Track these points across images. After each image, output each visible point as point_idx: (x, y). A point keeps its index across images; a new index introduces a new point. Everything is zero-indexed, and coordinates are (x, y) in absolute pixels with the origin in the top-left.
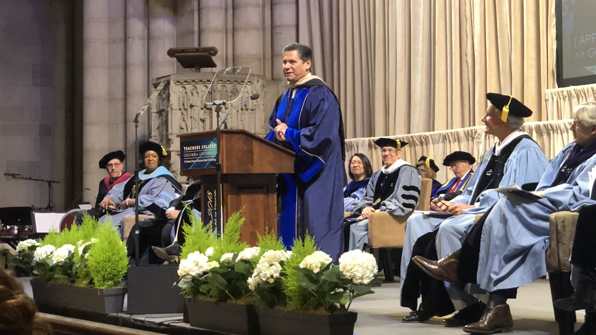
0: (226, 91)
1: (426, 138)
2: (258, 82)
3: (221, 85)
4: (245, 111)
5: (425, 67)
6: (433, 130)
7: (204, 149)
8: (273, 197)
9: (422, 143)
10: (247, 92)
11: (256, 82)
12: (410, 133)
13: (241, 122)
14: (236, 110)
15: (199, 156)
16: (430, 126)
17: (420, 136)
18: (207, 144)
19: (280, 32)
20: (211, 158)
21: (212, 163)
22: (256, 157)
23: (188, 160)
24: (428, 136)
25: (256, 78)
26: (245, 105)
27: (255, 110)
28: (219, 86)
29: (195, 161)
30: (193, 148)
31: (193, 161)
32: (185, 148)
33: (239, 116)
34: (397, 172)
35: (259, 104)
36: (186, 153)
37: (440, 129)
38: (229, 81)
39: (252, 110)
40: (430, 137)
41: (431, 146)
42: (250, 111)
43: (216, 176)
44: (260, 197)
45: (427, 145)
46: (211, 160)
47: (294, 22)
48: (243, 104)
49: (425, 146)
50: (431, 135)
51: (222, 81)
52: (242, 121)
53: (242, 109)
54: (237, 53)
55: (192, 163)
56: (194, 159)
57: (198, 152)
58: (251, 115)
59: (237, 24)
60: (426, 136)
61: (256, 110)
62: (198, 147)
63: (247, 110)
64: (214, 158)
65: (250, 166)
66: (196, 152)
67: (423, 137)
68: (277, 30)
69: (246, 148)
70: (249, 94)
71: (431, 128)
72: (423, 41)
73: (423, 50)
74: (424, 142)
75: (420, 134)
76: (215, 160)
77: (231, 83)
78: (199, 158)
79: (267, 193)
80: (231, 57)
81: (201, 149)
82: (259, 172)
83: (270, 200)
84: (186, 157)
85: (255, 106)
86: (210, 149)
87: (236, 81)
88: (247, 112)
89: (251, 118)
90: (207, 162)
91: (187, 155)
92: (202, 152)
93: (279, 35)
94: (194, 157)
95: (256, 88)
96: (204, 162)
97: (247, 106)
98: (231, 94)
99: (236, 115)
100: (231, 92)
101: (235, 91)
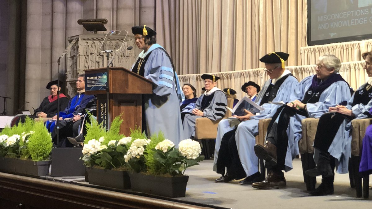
0: (112, 45)
1: (230, 75)
2: (131, 40)
3: (109, 41)
4: (123, 57)
5: (230, 32)
6: (235, 70)
7: (99, 79)
8: (140, 108)
9: (227, 78)
10: (125, 46)
11: (130, 40)
12: (220, 72)
13: (121, 64)
14: (118, 56)
15: (96, 83)
16: (233, 67)
17: (227, 74)
18: (101, 75)
19: (145, 10)
20: (103, 84)
21: (104, 87)
22: (130, 84)
23: (89, 85)
24: (231, 74)
25: (130, 38)
26: (123, 54)
27: (129, 56)
28: (108, 42)
29: (94, 86)
30: (93, 78)
31: (92, 86)
32: (88, 78)
33: (120, 60)
34: (213, 94)
35: (131, 54)
36: (88, 81)
37: (239, 70)
38: (114, 39)
39: (127, 57)
40: (232, 74)
41: (233, 79)
42: (126, 57)
43: (106, 94)
44: (132, 108)
45: (230, 79)
46: (103, 85)
47: (153, 5)
48: (122, 53)
49: (229, 79)
50: (233, 73)
51: (110, 39)
52: (121, 63)
53: (121, 56)
54: (119, 23)
55: (92, 87)
56: (93, 85)
57: (96, 81)
58: (127, 60)
59: (120, 6)
60: (230, 73)
61: (130, 57)
62: (95, 78)
63: (124, 56)
64: (105, 84)
65: (126, 89)
66: (95, 81)
67: (229, 74)
68: (143, 10)
69: (124, 79)
70: (125, 47)
71: (233, 69)
72: (229, 17)
73: (229, 23)
74: (229, 77)
75: (227, 72)
76: (106, 85)
77: (115, 40)
78: (96, 84)
79: (136, 106)
80: (116, 25)
81: (97, 78)
82: (131, 93)
83: (138, 109)
84: (88, 83)
85: (129, 54)
86: (103, 78)
87: (118, 39)
88: (124, 58)
89: (126, 61)
90: (101, 86)
91: (89, 82)
92: (98, 80)
93: (144, 12)
94: (93, 83)
95: (130, 43)
96: (99, 86)
97: (124, 54)
98: (115, 47)
99: (118, 60)
100: (115, 46)
101: (118, 45)
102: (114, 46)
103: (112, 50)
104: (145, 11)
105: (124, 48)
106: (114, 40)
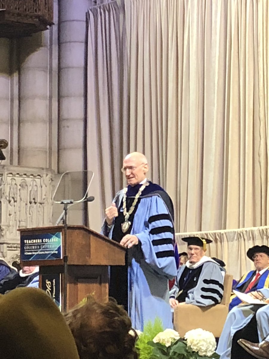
0: (16, 184)
1: (221, 235)
2: (47, 175)
3: (11, 178)
4: (33, 204)
5: (218, 165)
6: (225, 228)
7: (45, 242)
8: (106, 287)
9: (216, 240)
10: (36, 186)
11: (45, 175)
12: (201, 230)
13: (29, 216)
14: (25, 203)
15: (40, 248)
16: (222, 223)
17: (215, 234)
18: (49, 238)
19: (68, 124)
20: (53, 251)
21: (54, 255)
23: (28, 252)
24: (223, 234)
25: (45, 172)
26: (34, 199)
27: (43, 203)
28: (9, 179)
29: (36, 253)
30: (34, 241)
31: (33, 253)
32: (25, 241)
33: (28, 209)
34: (201, 267)
35: (47, 198)
36: (26, 246)
37: (232, 228)
39: (41, 204)
40: (224, 235)
41: (225, 243)
42: (39, 205)
44: (95, 286)
45: (221, 242)
46: (52, 252)
47: (82, 116)
48: (32, 198)
49: (219, 243)
50: (225, 233)
51: (11, 173)
52: (30, 214)
53: (31, 203)
54: (22, 145)
55: (34, 255)
56: (35, 252)
57: (40, 245)
58: (39, 209)
59: (23, 116)
60: (220, 233)
61: (45, 204)
62: (39, 241)
63: (35, 203)
64: (56, 250)
65: (87, 258)
66: (38, 245)
67: (218, 235)
68: (64, 123)
70: (37, 188)
71: (223, 226)
72: (216, 140)
73: (216, 149)
74: (218, 239)
75: (215, 231)
76: (57, 252)
77: (21, 176)
78: (41, 250)
79: (100, 283)
80: (17, 148)
81: (42, 242)
82: (95, 264)
83: (103, 289)
84: (26, 250)
85: (44, 199)
86: (52, 242)
87: (25, 174)
88: (35, 205)
89: (39, 212)
90: (49, 254)
91: (28, 247)
92: (43, 245)
93: (67, 129)
94: (34, 249)
95: (45, 181)
96: (46, 254)
97: (36, 199)
98: (20, 187)
99: (25, 209)
100: (20, 185)
101: (24, 184)
102: (18, 185)
103: (72, 201)
104: (68, 127)
105: (35, 190)
106: (18, 175)
